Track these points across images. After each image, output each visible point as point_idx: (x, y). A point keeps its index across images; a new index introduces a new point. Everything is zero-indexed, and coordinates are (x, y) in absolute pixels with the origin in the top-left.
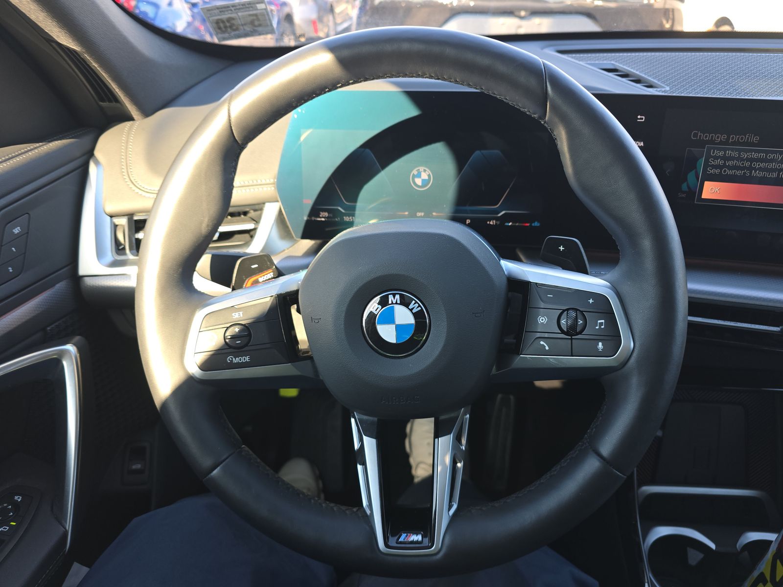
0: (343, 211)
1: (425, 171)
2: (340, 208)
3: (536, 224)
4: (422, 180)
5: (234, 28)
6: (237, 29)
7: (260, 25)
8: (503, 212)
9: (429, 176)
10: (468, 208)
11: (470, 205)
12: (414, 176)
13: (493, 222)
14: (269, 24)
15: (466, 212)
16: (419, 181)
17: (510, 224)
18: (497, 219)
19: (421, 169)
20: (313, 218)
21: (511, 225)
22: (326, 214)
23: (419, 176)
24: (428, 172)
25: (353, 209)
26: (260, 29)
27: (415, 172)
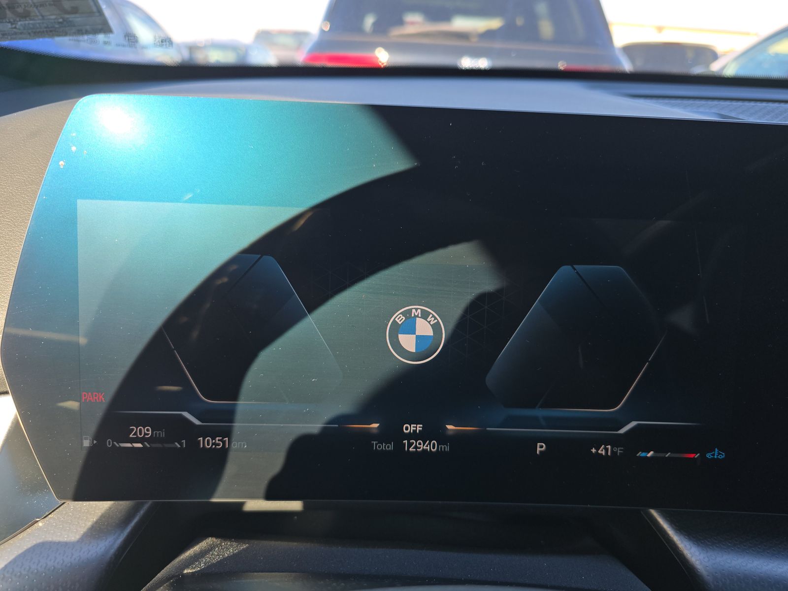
0: (197, 422)
1: (425, 315)
2: (186, 414)
3: (717, 454)
4: (418, 337)
5: (20, 10)
6: (26, 15)
7: (75, 10)
8: (633, 424)
9: (436, 327)
10: (540, 413)
11: (546, 405)
12: (396, 329)
13: (607, 450)
14: (95, 9)
15: (534, 422)
16: (408, 342)
17: (651, 454)
18: (615, 441)
19: (416, 310)
20: (109, 443)
21: (652, 457)
22: (147, 431)
23: (410, 329)
24: (435, 317)
25: (229, 415)
26: (77, 19)
27: (398, 318)
